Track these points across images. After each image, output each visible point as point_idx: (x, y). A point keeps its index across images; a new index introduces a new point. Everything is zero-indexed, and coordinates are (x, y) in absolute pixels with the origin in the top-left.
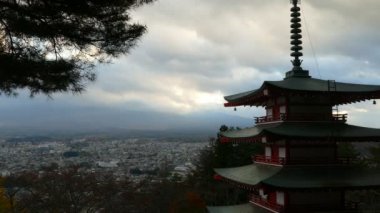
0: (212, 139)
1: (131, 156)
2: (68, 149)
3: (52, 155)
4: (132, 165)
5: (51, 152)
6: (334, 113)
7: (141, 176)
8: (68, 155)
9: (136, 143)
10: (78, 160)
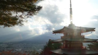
0: (47, 43)
1: (25, 48)
2: (8, 46)
3: (3, 48)
4: (25, 50)
5: (3, 47)
6: (82, 35)
7: (28, 53)
8: (7, 47)
9: (26, 44)
10: (10, 49)
